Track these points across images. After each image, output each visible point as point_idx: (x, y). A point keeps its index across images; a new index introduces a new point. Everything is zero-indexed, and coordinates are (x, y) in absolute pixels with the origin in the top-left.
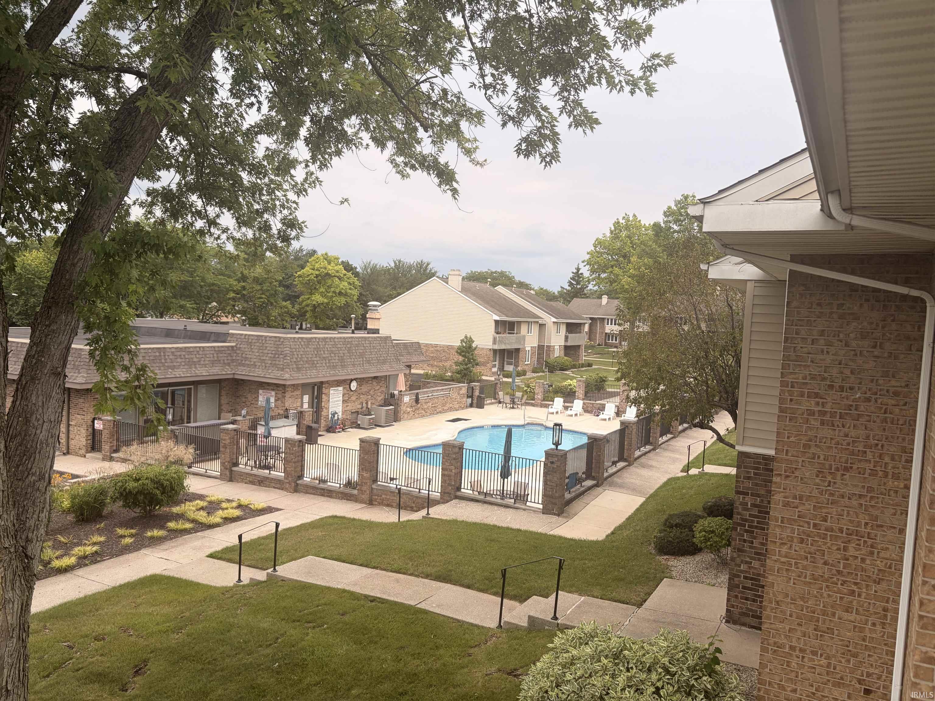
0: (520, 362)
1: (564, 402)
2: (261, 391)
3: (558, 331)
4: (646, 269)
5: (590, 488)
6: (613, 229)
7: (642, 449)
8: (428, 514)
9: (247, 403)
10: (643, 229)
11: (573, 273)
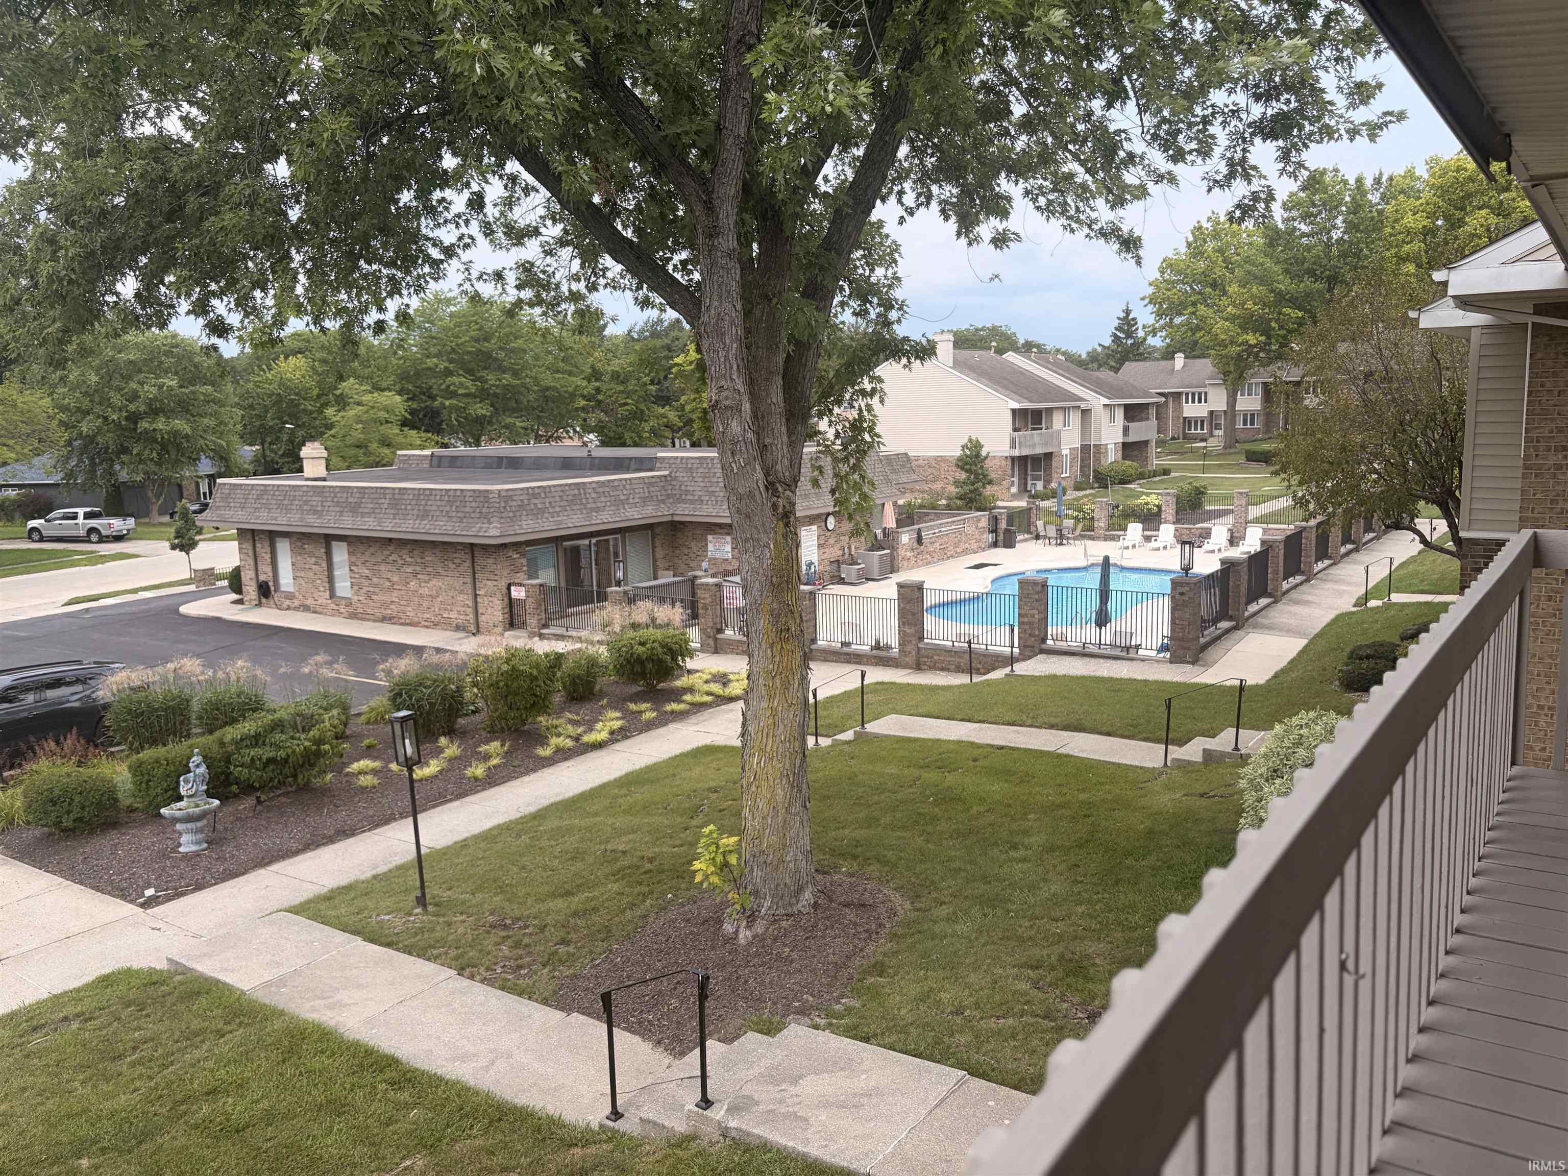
0: (1054, 475)
1: (1144, 530)
2: (710, 537)
3: (1112, 419)
4: (1255, 304)
5: (1228, 631)
6: (1191, 239)
7: (1290, 580)
8: (1012, 670)
9: (691, 555)
10: (1244, 235)
11: (1119, 318)
